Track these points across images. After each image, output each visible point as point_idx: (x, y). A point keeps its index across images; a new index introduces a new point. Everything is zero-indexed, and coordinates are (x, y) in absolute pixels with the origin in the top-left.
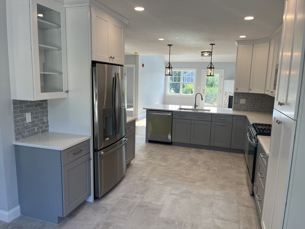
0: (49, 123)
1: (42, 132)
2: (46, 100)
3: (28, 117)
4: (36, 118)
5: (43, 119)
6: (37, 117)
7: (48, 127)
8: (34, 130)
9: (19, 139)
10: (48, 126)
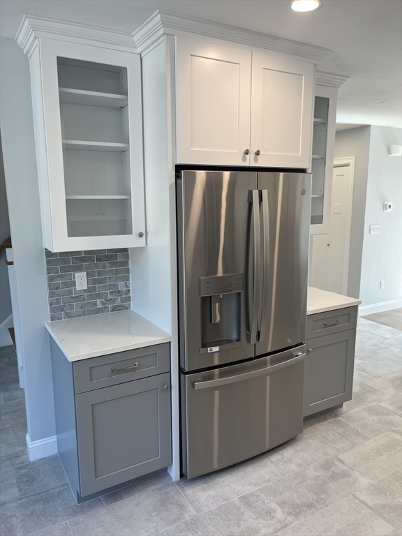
0: (131, 294)
1: (114, 309)
2: (126, 250)
3: (81, 281)
4: (100, 283)
5: (116, 286)
6: (101, 281)
7: (130, 301)
8: (95, 304)
9: (59, 319)
10: (129, 299)
